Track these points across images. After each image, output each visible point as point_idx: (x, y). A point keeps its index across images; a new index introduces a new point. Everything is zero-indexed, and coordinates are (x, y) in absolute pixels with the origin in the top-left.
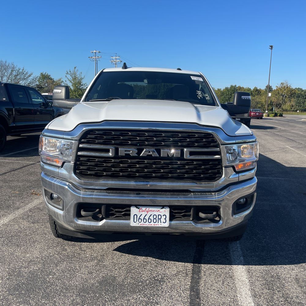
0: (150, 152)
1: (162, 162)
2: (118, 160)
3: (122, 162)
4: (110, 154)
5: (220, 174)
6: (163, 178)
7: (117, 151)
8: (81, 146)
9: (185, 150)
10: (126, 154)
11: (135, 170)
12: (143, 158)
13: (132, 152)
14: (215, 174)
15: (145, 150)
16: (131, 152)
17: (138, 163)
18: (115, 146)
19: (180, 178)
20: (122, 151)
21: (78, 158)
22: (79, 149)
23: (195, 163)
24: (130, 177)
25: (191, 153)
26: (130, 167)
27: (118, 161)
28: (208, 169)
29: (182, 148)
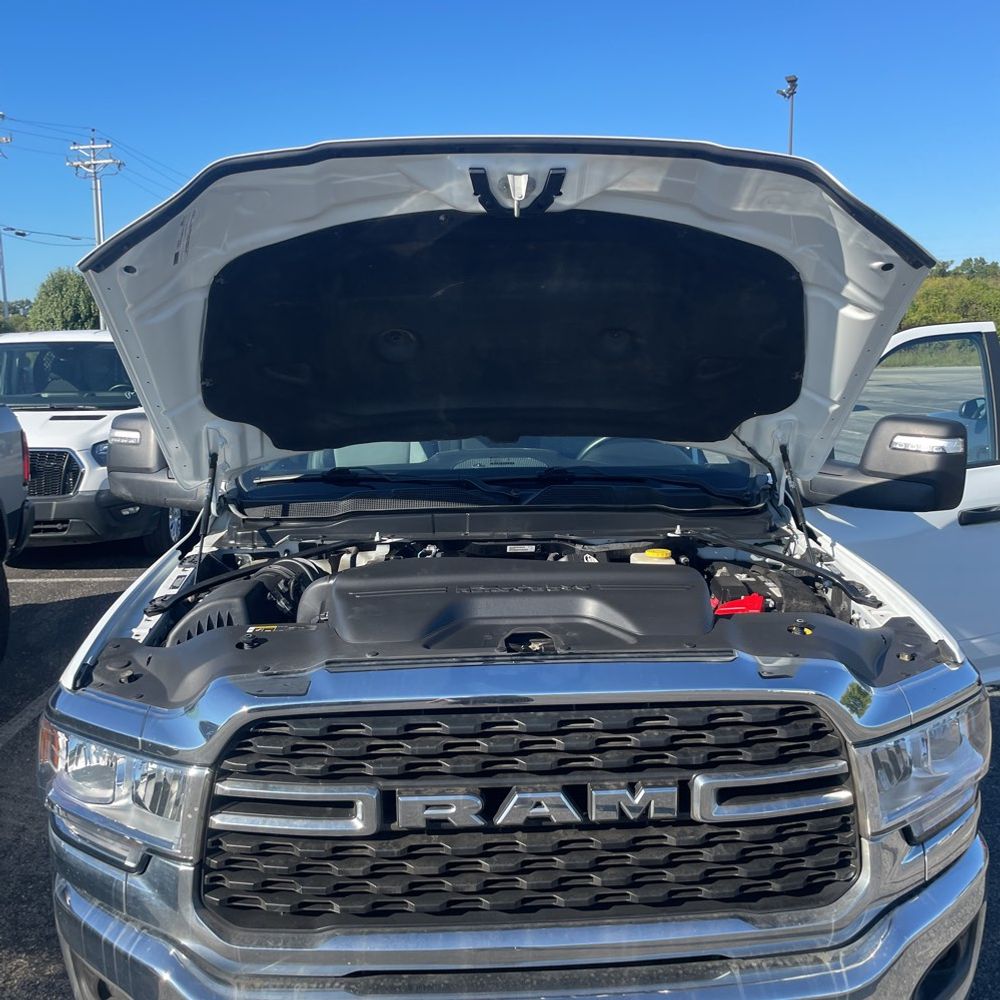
0: (538, 805)
1: (597, 839)
2: (394, 847)
3: (411, 854)
4: (358, 824)
6: (599, 907)
8: (224, 788)
9: (699, 782)
10: (430, 821)
11: (473, 888)
12: (510, 829)
14: (828, 869)
15: (517, 797)
16: (453, 810)
17: (486, 852)
18: (381, 783)
19: (673, 903)
21: (211, 842)
22: (218, 803)
23: (743, 833)
24: (453, 912)
26: (449, 871)
27: (396, 850)
28: (795, 856)
29: (683, 774)
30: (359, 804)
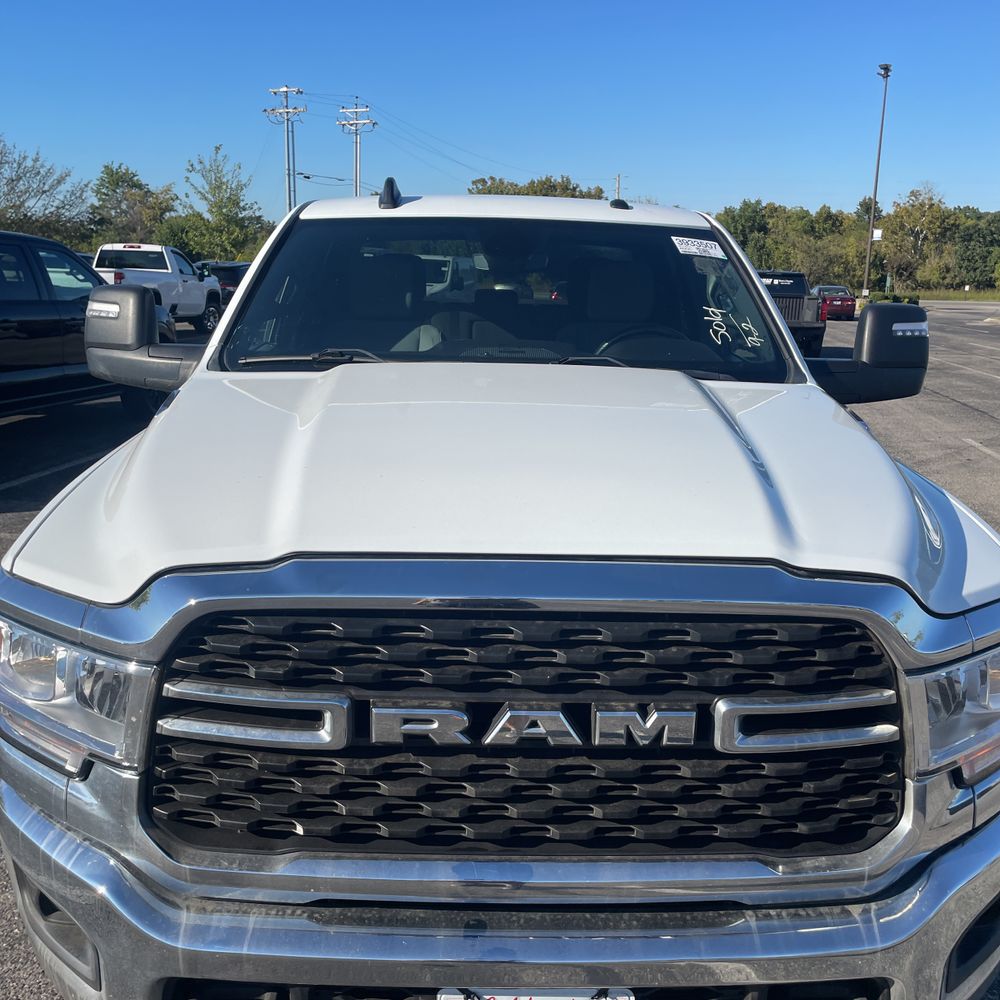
0: (534, 724)
1: (599, 768)
2: (367, 766)
3: (387, 773)
4: (325, 735)
5: (890, 808)
6: (603, 843)
7: (359, 718)
8: (171, 689)
9: (721, 707)
10: (408, 737)
11: (455, 814)
12: (500, 750)
13: (444, 723)
14: (865, 812)
15: (508, 714)
16: (435, 725)
17: (473, 775)
18: (353, 692)
19: (689, 842)
20: (387, 722)
21: (158, 747)
22: (167, 707)
23: (768, 768)
24: (434, 840)
25: (751, 725)
26: (430, 794)
27: (368, 767)
28: (831, 796)
29: (704, 697)
30: (328, 716)
